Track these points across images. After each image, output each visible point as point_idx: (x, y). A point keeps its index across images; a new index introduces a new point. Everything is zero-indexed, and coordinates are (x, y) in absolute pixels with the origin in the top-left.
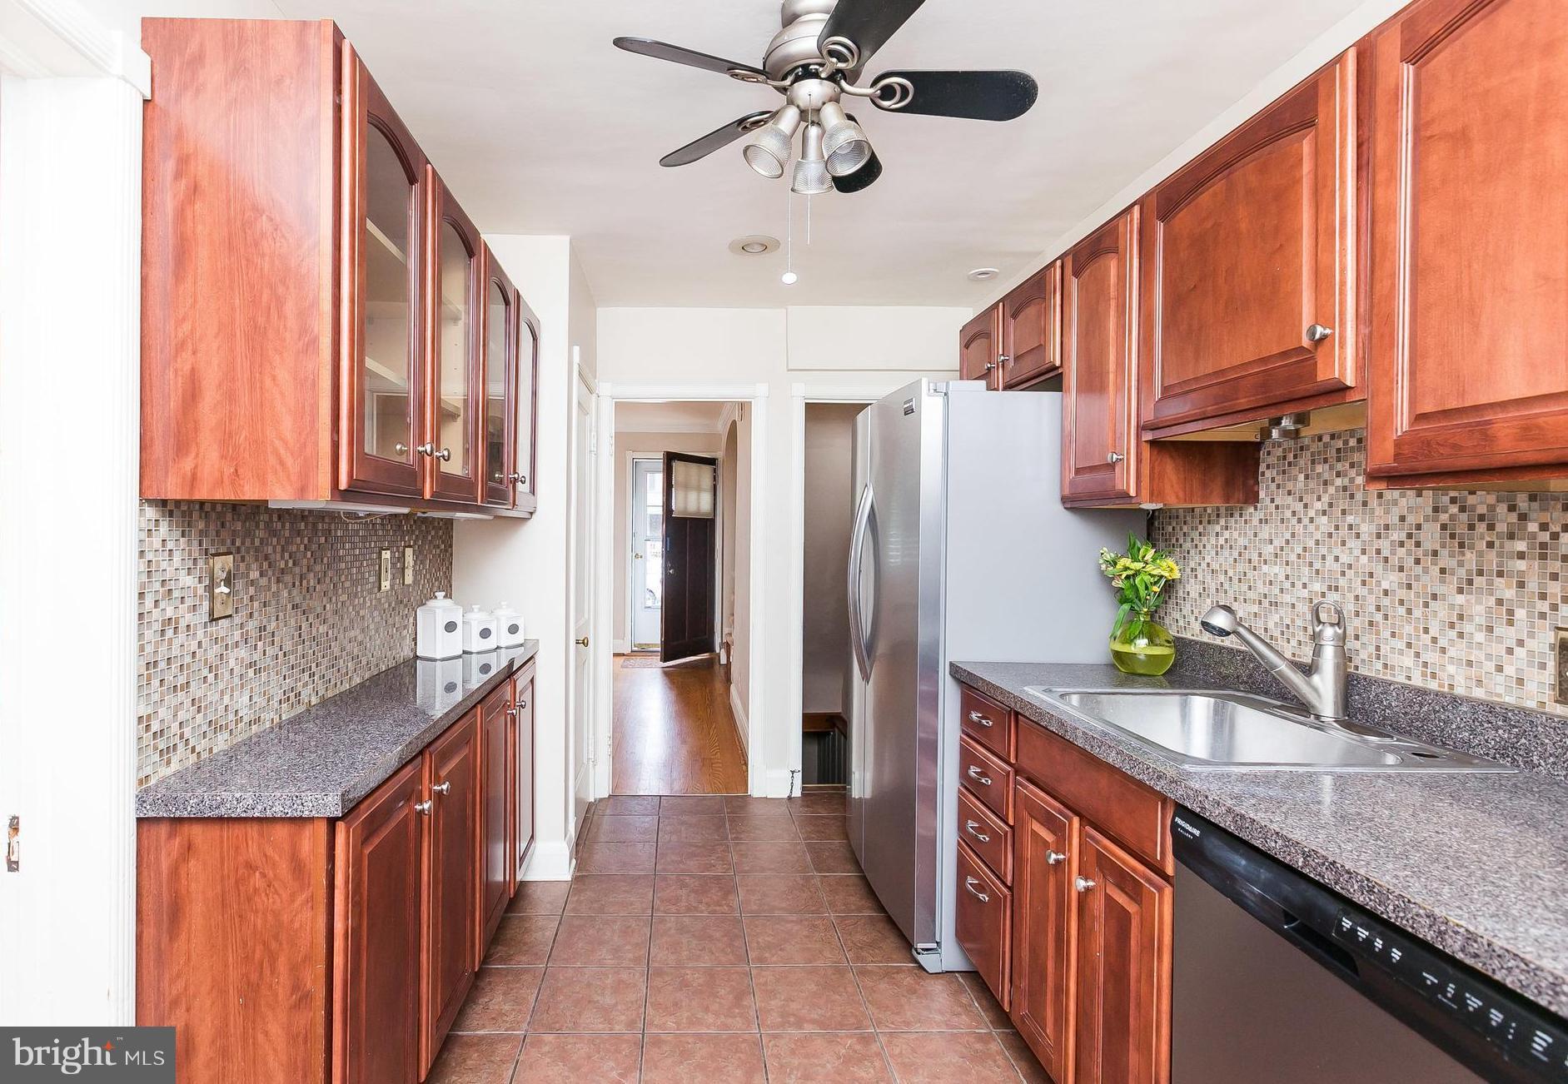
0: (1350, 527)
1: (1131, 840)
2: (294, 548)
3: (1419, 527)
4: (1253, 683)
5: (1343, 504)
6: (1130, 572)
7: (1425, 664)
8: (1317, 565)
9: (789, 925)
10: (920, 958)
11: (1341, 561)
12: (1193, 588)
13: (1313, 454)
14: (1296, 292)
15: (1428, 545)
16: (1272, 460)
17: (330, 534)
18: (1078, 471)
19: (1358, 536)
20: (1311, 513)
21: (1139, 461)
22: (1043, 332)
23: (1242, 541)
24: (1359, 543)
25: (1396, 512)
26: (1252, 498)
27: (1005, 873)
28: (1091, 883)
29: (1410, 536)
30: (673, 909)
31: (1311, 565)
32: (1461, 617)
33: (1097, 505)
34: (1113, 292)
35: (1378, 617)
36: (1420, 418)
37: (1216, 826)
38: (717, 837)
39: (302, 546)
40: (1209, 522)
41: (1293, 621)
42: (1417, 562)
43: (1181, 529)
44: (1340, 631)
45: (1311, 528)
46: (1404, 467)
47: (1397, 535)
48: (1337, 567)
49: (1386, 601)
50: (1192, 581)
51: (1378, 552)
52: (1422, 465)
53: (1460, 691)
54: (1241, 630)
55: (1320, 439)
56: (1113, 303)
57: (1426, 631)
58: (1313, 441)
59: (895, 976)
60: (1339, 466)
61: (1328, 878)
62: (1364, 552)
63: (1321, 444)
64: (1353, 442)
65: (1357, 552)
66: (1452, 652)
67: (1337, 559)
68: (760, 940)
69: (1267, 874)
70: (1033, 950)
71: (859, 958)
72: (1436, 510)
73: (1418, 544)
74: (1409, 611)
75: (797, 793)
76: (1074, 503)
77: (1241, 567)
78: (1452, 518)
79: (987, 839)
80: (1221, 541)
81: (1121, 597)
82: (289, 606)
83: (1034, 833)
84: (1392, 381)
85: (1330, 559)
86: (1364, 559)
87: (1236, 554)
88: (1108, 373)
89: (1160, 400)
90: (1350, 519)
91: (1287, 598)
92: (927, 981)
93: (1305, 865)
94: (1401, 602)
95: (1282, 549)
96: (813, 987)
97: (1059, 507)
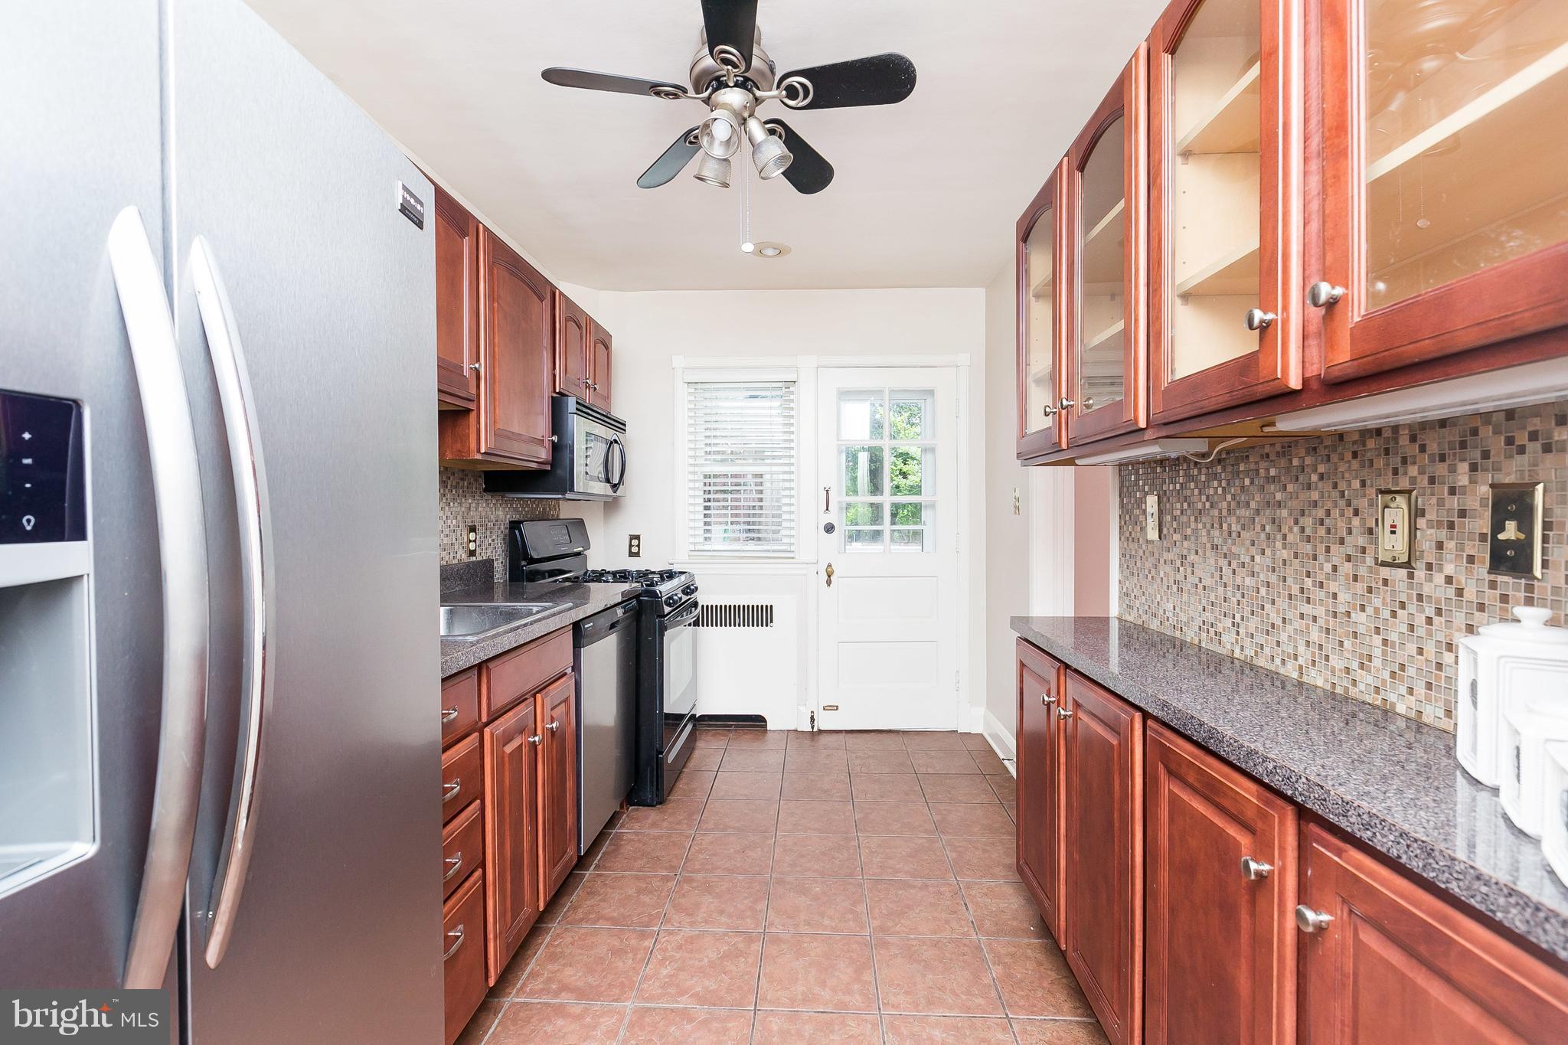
2: (1211, 492)
17: (1258, 474)
39: (1220, 490)
82: (1209, 546)
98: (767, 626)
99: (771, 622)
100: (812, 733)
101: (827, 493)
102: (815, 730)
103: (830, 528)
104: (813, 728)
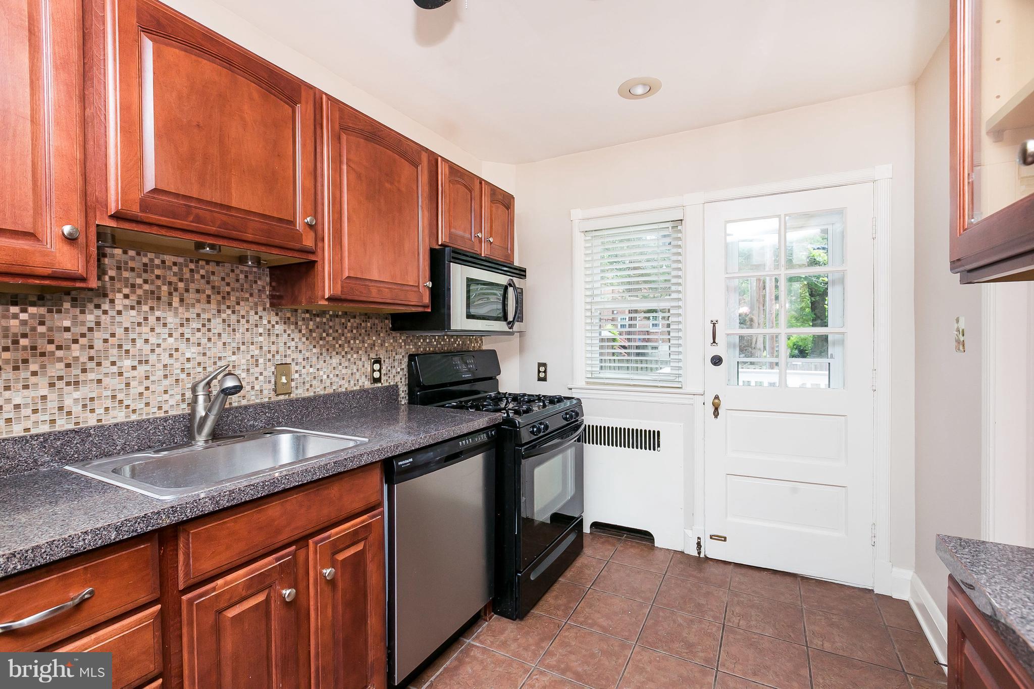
0: (158, 319)
3: (209, 320)
5: (150, 303)
11: (150, 342)
14: (289, 188)
15: (215, 330)
19: (165, 325)
20: (118, 307)
24: (166, 331)
25: (193, 311)
29: (204, 325)
36: (349, 278)
45: (119, 318)
47: (195, 325)
51: (182, 335)
62: (170, 335)
65: (165, 335)
67: (146, 341)
72: (219, 311)
73: (209, 330)
78: (228, 316)
86: (171, 340)
90: (157, 313)
94: (199, 364)
98: (654, 449)
99: (659, 446)
100: (698, 559)
101: (714, 326)
102: (702, 555)
103: (717, 361)
104: (699, 553)
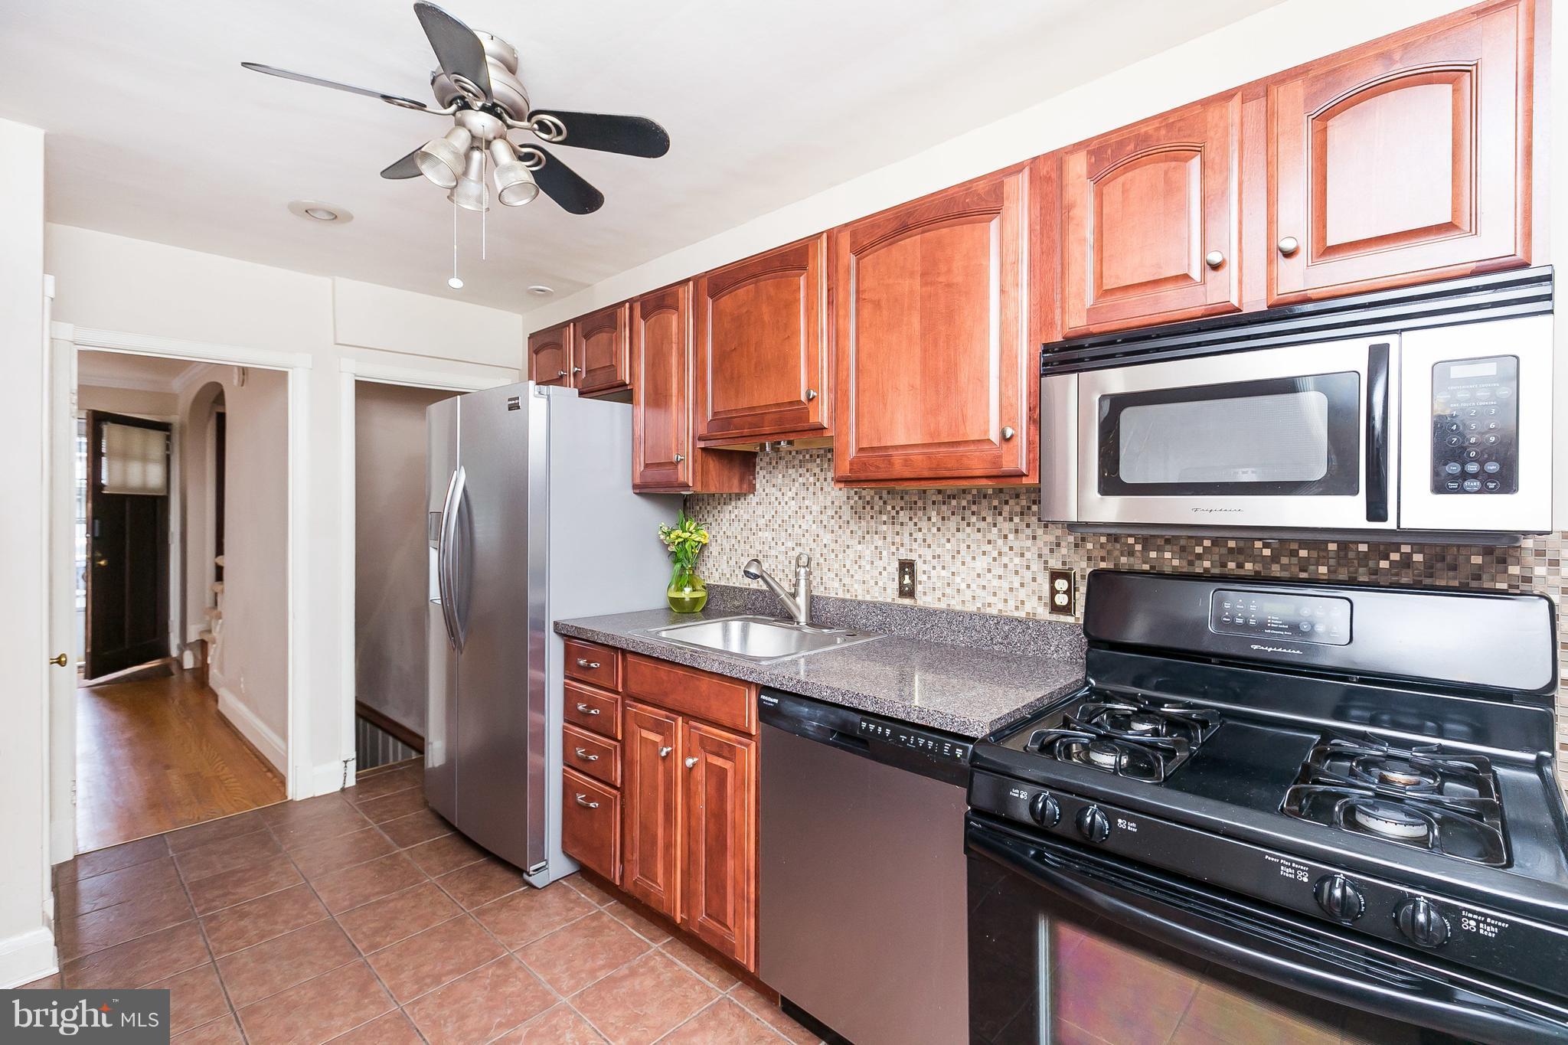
0: (807, 507)
1: (726, 721)
3: (840, 508)
4: (755, 609)
5: (803, 493)
6: (680, 540)
7: (844, 585)
8: (789, 531)
9: (392, 905)
10: (531, 879)
12: (714, 549)
13: (786, 461)
14: (797, 366)
15: (845, 518)
16: (762, 464)
18: (647, 466)
19: (811, 512)
20: (786, 499)
21: (694, 461)
22: (614, 354)
23: (746, 517)
24: (811, 516)
25: (829, 499)
26: (752, 489)
27: (616, 779)
28: (696, 760)
29: (836, 513)
30: (240, 943)
31: (786, 530)
32: (860, 557)
33: (662, 491)
34: (674, 339)
35: (822, 560)
36: (861, 450)
37: (790, 693)
38: (267, 853)
40: (725, 504)
41: (777, 566)
42: (840, 527)
43: (706, 509)
44: (808, 570)
45: (786, 508)
46: (854, 476)
47: (830, 512)
48: (800, 532)
49: (825, 551)
50: (714, 544)
51: (821, 522)
52: (863, 476)
53: (860, 598)
54: (764, 575)
55: (790, 453)
56: (674, 346)
57: (844, 566)
58: (786, 454)
59: (511, 903)
60: (801, 471)
61: (855, 704)
62: (814, 522)
63: (791, 456)
64: (808, 457)
65: (811, 522)
66: (855, 578)
68: (365, 930)
69: (821, 713)
70: (644, 827)
71: (472, 905)
72: (848, 498)
73: (840, 517)
74: (837, 556)
75: (351, 782)
76: (644, 490)
77: (745, 534)
78: (856, 502)
79: (597, 757)
80: (733, 517)
81: (674, 557)
83: (643, 739)
84: (848, 428)
85: (797, 527)
86: (814, 526)
87: (742, 526)
88: (672, 396)
89: (710, 421)
90: (807, 502)
91: (773, 552)
92: (539, 895)
93: (843, 700)
94: (833, 551)
95: (770, 521)
96: (438, 945)
97: (630, 491)
